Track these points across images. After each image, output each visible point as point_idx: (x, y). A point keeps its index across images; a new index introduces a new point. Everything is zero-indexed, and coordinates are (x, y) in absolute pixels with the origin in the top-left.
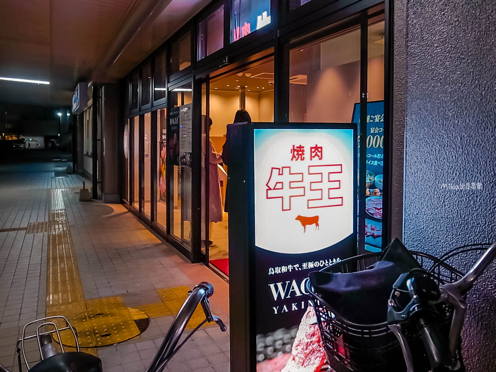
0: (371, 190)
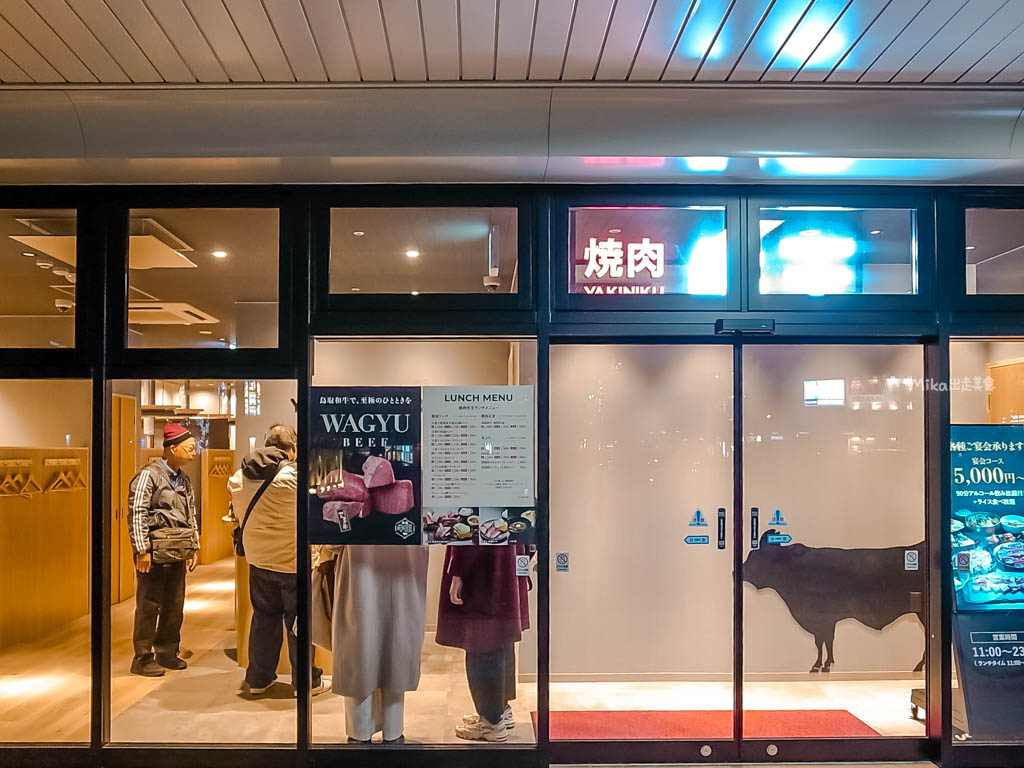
0: (1000, 536)
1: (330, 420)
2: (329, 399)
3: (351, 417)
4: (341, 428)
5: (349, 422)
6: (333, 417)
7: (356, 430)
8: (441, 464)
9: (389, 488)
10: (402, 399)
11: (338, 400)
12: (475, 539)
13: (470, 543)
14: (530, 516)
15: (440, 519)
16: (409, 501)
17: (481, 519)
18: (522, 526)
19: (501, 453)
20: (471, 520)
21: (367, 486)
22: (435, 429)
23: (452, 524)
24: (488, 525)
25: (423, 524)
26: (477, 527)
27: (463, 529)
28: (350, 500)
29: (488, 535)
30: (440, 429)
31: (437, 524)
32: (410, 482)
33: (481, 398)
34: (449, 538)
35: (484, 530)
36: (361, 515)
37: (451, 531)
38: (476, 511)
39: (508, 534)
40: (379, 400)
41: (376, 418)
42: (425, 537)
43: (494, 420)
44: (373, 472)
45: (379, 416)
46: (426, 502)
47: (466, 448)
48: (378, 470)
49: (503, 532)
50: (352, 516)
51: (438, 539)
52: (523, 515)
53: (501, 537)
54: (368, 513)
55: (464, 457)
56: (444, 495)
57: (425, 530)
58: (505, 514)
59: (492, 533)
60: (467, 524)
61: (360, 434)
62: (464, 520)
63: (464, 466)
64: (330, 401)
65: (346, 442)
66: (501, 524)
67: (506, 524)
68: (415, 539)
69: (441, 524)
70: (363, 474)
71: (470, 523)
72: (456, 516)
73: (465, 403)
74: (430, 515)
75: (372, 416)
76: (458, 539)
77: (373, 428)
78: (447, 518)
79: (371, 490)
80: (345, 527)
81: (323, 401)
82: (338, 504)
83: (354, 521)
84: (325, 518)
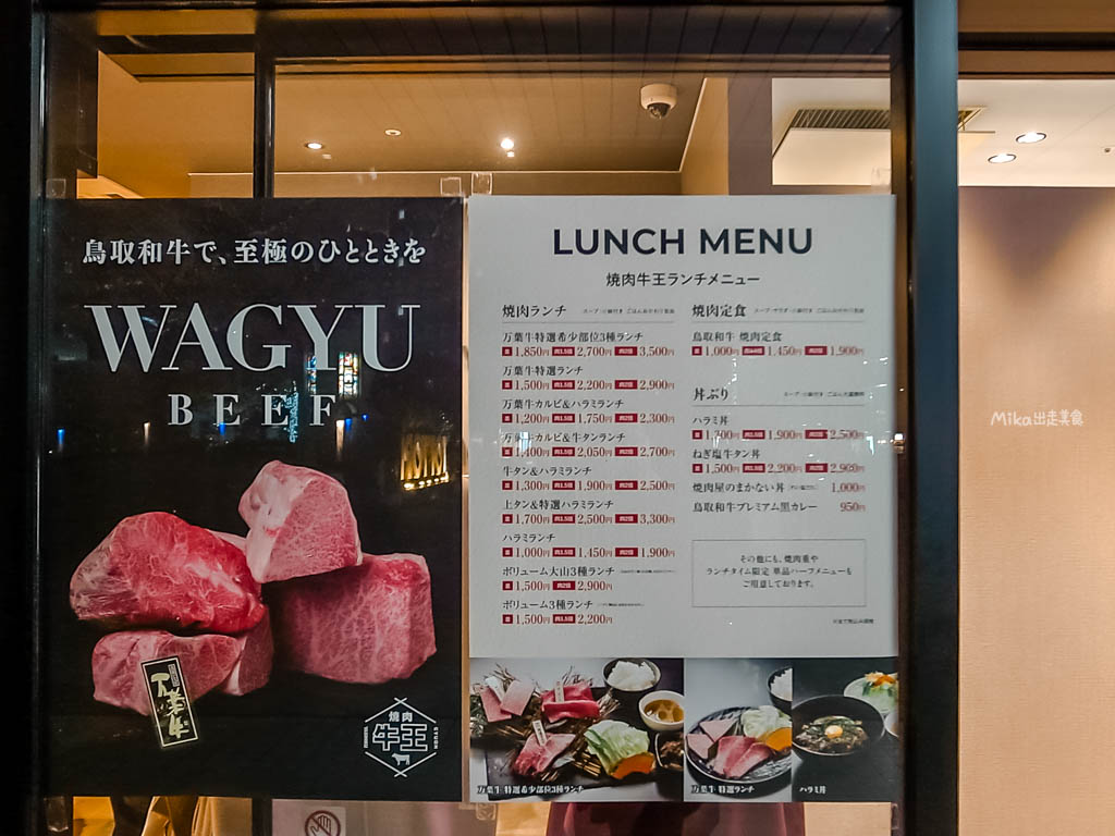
1: (120, 327)
2: (117, 246)
3: (197, 317)
4: (161, 357)
5: (192, 335)
6: (131, 313)
7: (215, 362)
8: (537, 495)
9: (337, 585)
10: (393, 247)
11: (150, 251)
12: (669, 780)
13: (647, 793)
14: (881, 696)
15: (533, 707)
16: (414, 634)
17: (694, 705)
18: (848, 731)
19: (770, 451)
20: (652, 707)
21: (258, 575)
22: (513, 361)
23: (579, 719)
24: (717, 729)
25: (469, 725)
26: (675, 734)
27: (621, 740)
28: (194, 628)
29: (719, 764)
30: (535, 361)
31: (522, 721)
32: (420, 560)
33: (692, 241)
34: (568, 776)
35: (701, 745)
36: (234, 686)
37: (578, 747)
38: (672, 672)
39: (793, 762)
40: (303, 251)
41: (290, 315)
42: (476, 771)
43: (736, 326)
44: (278, 520)
45: (305, 313)
46: (482, 636)
47: (633, 434)
48: (297, 515)
49: (774, 756)
50: (203, 689)
51: (526, 779)
52: (853, 690)
53: (766, 772)
54: (263, 680)
55: (625, 468)
56: (548, 613)
57: (474, 743)
58: (784, 685)
59: (732, 761)
60: (637, 722)
61: (234, 379)
62: (627, 707)
63: (626, 502)
64: (121, 252)
65: (181, 409)
66: (765, 722)
67: (786, 722)
68: (441, 781)
69: (537, 724)
70: (242, 529)
71: (652, 719)
72: (596, 693)
73: (632, 262)
74: (495, 683)
75: (278, 311)
76: (605, 780)
77: (278, 356)
78: (560, 700)
79: (275, 593)
80: (176, 728)
81: (94, 253)
82: (149, 645)
83: (210, 706)
84: (100, 695)
